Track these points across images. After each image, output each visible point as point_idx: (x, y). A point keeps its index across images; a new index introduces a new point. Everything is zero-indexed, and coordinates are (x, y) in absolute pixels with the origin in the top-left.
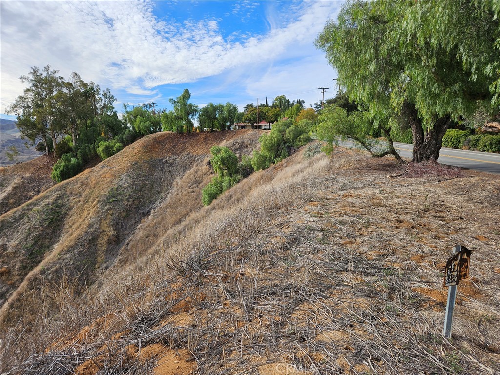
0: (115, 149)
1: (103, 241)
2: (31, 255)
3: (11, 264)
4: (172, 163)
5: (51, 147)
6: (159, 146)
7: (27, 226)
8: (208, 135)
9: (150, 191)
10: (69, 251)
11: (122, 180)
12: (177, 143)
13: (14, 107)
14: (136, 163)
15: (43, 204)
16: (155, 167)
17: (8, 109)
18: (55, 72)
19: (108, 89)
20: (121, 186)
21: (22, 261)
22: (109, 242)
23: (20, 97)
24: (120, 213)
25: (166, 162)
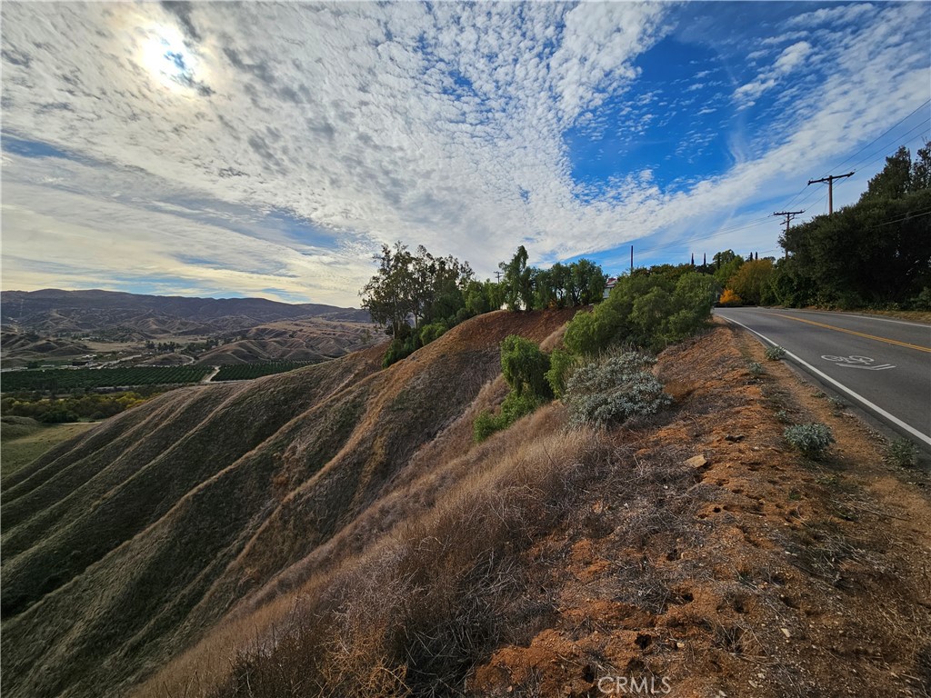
0: (436, 334)
1: (369, 468)
2: (310, 467)
3: (292, 474)
4: (492, 357)
5: (396, 329)
6: (483, 331)
7: (320, 428)
8: (554, 314)
9: (449, 399)
10: (330, 474)
11: (419, 378)
12: (509, 327)
13: (368, 288)
14: (443, 356)
15: (344, 400)
16: (468, 361)
17: (362, 291)
18: (405, 248)
19: (466, 262)
20: (414, 388)
21: (300, 472)
22: (375, 473)
23: (374, 278)
24: (400, 429)
25: (485, 355)
